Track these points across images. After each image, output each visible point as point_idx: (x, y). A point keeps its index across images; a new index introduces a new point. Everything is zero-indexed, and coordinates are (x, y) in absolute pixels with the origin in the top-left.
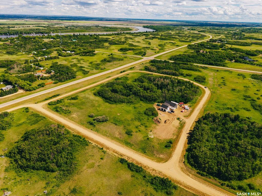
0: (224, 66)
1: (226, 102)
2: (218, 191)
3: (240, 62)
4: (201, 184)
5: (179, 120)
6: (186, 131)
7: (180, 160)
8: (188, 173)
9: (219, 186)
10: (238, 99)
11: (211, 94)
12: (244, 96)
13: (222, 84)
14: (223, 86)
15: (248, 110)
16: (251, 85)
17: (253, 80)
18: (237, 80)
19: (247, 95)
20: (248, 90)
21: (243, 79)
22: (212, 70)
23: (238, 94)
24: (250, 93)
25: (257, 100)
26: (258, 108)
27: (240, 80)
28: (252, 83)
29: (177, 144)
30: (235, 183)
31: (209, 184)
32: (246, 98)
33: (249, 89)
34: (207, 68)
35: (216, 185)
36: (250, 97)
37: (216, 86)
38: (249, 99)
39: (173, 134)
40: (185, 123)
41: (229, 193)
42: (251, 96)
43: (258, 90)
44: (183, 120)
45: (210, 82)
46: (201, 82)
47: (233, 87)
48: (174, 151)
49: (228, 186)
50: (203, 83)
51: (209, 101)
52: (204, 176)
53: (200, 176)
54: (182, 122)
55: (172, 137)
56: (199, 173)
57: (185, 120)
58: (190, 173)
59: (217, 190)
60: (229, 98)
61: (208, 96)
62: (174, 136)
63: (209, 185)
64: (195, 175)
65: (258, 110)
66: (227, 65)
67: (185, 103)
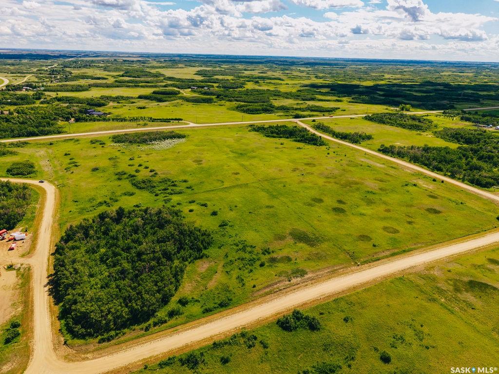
0: (59, 133)
1: (93, 193)
2: (145, 343)
3: (86, 120)
4: (115, 355)
5: (14, 269)
6: (39, 281)
7: (54, 344)
8: (83, 356)
9: (143, 336)
10: (108, 183)
11: (57, 190)
12: (116, 175)
13: (70, 166)
14: (74, 169)
15: (132, 194)
16: (118, 154)
17: (118, 144)
18: (93, 152)
19: (120, 170)
20: (118, 162)
21: (102, 147)
22: (38, 145)
23: (106, 174)
24: (123, 166)
25: (136, 174)
26: (143, 185)
27: (99, 151)
28: (119, 151)
29: (32, 321)
30: (161, 314)
31: (128, 343)
32: (120, 176)
33: (119, 160)
34: (25, 143)
35: (138, 337)
36: (125, 174)
37: (61, 173)
38: (125, 176)
39: (13, 305)
40: (29, 269)
41: (161, 333)
42: (126, 171)
43: (131, 159)
44: (22, 265)
45: (46, 169)
46: (27, 174)
47: (92, 164)
48: (33, 337)
49: (155, 324)
50: (32, 175)
51: (61, 204)
52: (113, 339)
53: (105, 344)
54: (22, 270)
55: (14, 313)
56: (102, 341)
57: (27, 263)
58: (87, 352)
59: (143, 343)
60: (94, 185)
61: (55, 196)
62: (16, 309)
63: (128, 347)
64: (97, 350)
65: (144, 188)
66: (64, 130)
67: (11, 227)
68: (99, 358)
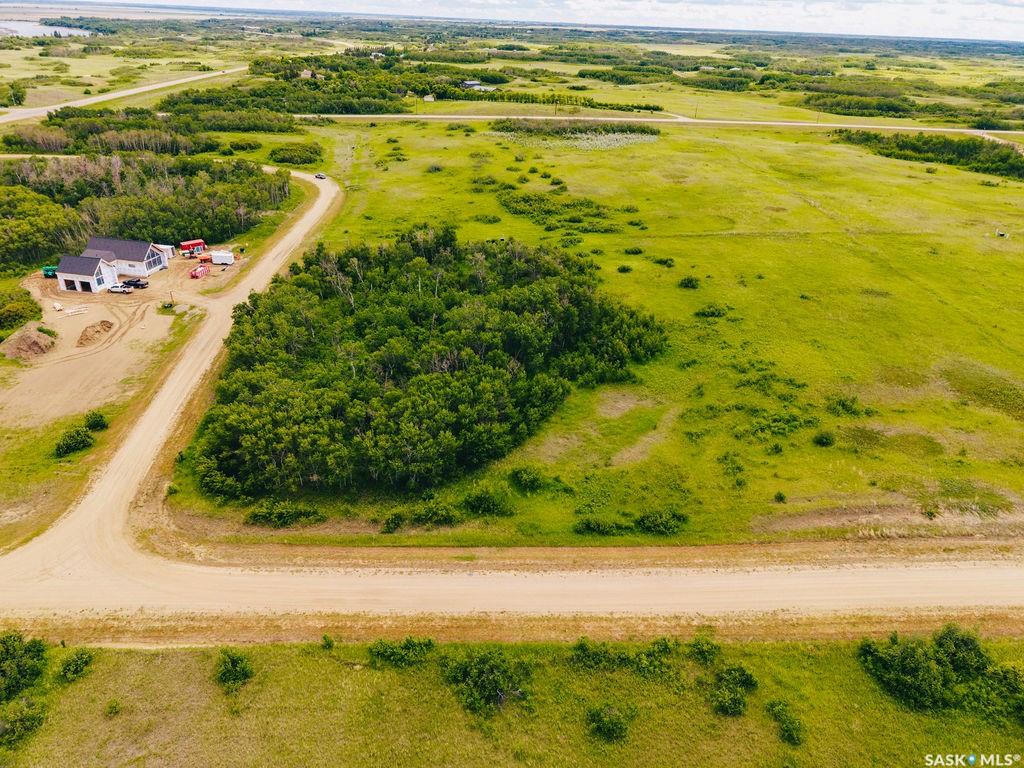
0: (399, 112)
3: (457, 98)
5: (173, 313)
8: (186, 545)
10: (450, 195)
11: (342, 194)
12: (475, 182)
13: (388, 159)
14: (393, 165)
15: (495, 220)
16: (494, 149)
17: (499, 133)
18: (449, 143)
19: (484, 175)
20: (487, 162)
21: (467, 135)
22: (349, 126)
23: (453, 180)
24: (497, 169)
25: (518, 185)
26: (522, 206)
27: (458, 140)
28: (497, 144)
32: (480, 185)
33: (491, 160)
34: (330, 121)
36: (493, 182)
37: (364, 169)
38: (492, 187)
40: (202, 318)
42: (497, 178)
43: (517, 160)
44: (192, 307)
45: (340, 161)
47: (434, 160)
50: (309, 165)
51: (336, 218)
57: (205, 306)
61: (332, 204)
62: (125, 391)
64: (228, 542)
65: (522, 212)
67: (217, 240)
68: (220, 565)
